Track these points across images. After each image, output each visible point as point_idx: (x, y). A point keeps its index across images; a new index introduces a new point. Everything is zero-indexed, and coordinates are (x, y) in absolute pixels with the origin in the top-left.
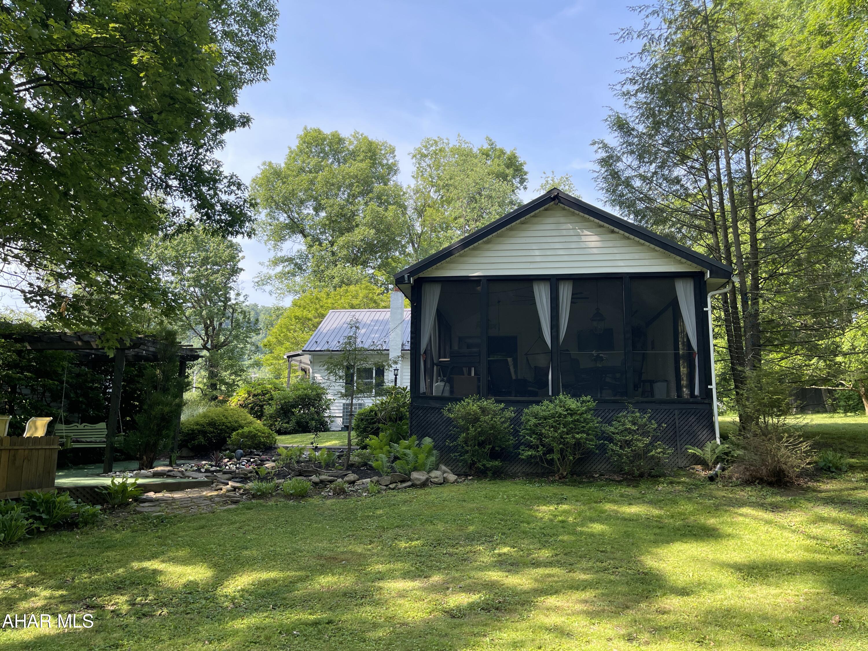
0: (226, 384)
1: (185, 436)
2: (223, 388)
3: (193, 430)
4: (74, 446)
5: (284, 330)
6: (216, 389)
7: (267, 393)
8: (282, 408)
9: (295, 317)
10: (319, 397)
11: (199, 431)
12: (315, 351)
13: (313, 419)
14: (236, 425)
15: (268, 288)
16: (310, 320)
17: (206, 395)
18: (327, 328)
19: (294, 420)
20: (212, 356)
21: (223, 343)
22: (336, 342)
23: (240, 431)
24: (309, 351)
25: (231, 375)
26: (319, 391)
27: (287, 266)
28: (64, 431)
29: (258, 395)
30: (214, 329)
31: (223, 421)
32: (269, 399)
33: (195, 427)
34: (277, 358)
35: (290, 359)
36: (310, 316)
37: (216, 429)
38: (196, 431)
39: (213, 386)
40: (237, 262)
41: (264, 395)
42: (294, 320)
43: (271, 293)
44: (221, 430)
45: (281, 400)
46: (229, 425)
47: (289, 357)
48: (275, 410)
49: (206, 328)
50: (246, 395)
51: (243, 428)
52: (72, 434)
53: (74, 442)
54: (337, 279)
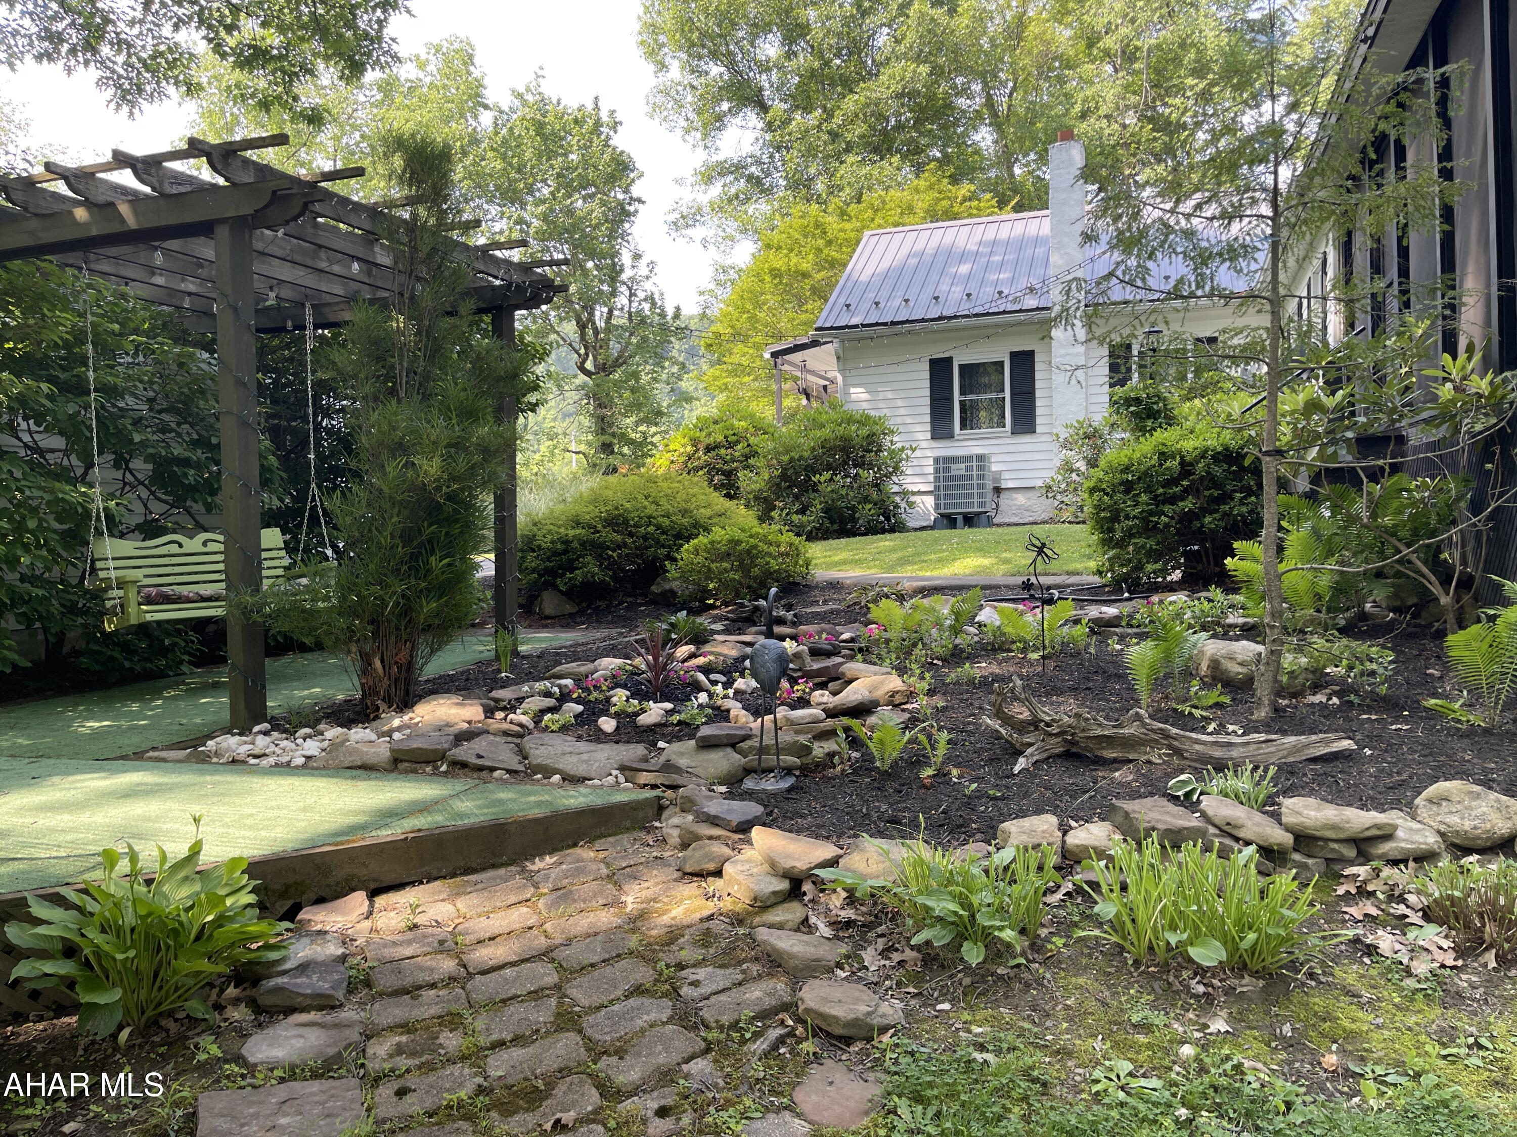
0: (631, 442)
1: (549, 559)
2: (625, 450)
3: (566, 542)
4: (148, 617)
5: (749, 306)
6: (612, 452)
7: (738, 442)
8: (784, 476)
9: (771, 270)
10: (872, 443)
11: (583, 544)
12: (847, 327)
13: (866, 499)
14: (685, 521)
15: (698, 232)
16: (805, 275)
17: (595, 465)
18: (869, 271)
19: (818, 506)
20: (598, 385)
21: (617, 359)
22: (897, 302)
23: (702, 540)
24: (832, 328)
25: (637, 424)
26: (876, 428)
27: (731, 183)
28: (111, 564)
29: (717, 446)
30: (596, 332)
31: (648, 512)
32: (747, 457)
33: (571, 533)
34: (738, 370)
35: (779, 361)
36: (805, 266)
37: (631, 535)
38: (576, 545)
39: (607, 448)
40: (629, 185)
41: (731, 445)
42: (767, 278)
43: (705, 243)
44: (645, 538)
45: (779, 453)
46: (666, 522)
47: (775, 355)
48: (769, 481)
49: (582, 327)
50: (689, 449)
51: (707, 530)
52: (138, 574)
53: (149, 601)
54: (848, 190)
